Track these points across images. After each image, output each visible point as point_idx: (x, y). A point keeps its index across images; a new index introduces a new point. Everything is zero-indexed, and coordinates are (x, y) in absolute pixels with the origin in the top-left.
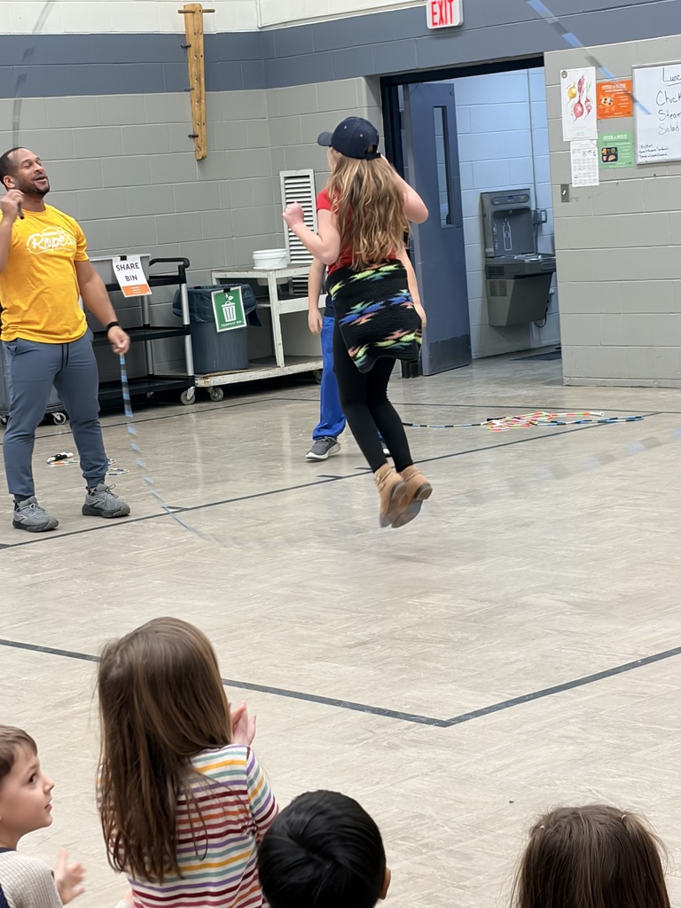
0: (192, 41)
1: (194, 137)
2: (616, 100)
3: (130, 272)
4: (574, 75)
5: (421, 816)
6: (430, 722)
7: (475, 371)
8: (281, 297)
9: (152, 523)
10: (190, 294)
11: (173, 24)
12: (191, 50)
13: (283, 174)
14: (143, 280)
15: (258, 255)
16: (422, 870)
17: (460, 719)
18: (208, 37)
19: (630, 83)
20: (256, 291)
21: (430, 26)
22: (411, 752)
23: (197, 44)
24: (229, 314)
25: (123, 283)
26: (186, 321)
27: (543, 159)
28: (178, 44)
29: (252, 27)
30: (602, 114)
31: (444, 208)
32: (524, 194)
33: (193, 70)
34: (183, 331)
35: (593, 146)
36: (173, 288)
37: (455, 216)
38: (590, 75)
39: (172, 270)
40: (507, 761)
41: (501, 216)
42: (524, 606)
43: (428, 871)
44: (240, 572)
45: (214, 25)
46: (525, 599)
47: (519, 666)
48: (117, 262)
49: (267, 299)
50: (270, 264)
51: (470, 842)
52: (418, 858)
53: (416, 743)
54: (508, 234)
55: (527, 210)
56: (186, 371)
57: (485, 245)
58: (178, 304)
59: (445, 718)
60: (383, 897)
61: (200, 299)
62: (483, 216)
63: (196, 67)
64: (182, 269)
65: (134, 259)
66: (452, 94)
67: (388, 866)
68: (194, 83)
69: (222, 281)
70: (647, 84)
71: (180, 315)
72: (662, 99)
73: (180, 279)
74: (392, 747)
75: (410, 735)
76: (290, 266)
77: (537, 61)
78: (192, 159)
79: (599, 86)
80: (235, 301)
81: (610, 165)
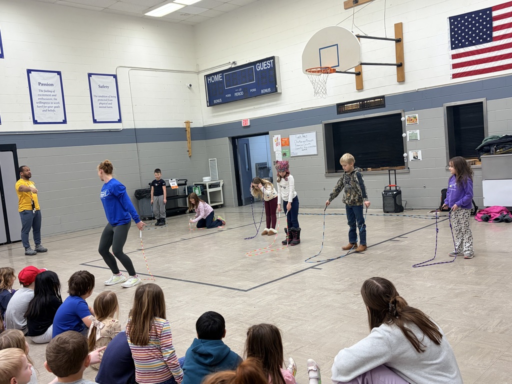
0: (187, 129)
1: (188, 151)
2: (285, 142)
3: (173, 183)
4: (276, 136)
5: (240, 314)
6: (243, 290)
7: (255, 204)
8: (209, 188)
9: (178, 243)
10: (187, 188)
11: (183, 126)
12: (187, 132)
13: (209, 159)
14: (176, 185)
15: (204, 178)
16: (239, 328)
17: (249, 290)
18: (191, 128)
19: (289, 139)
20: (203, 187)
21: (243, 126)
22: (238, 298)
23: (189, 130)
24: (197, 192)
25: (171, 185)
26: (187, 194)
27: (269, 155)
28: (185, 130)
29: (202, 126)
30: (282, 145)
31: (247, 167)
32: (266, 164)
33: (188, 136)
34: (187, 196)
35: (280, 152)
36: (184, 186)
37: (250, 169)
38: (279, 136)
39: (183, 182)
40: (261, 300)
41: (260, 168)
42: (265, 261)
43: (241, 328)
44: (198, 254)
45: (192, 126)
46: (266, 259)
47: (264, 276)
48: (170, 180)
49: (206, 188)
50: (207, 180)
51: (251, 321)
52: (239, 325)
53: (239, 296)
54: (262, 173)
55: (266, 167)
56: (187, 205)
57: (257, 175)
58: (185, 190)
59: (246, 289)
60: (224, 337)
61: (190, 189)
62: (256, 168)
63: (188, 135)
64: (186, 182)
65: (174, 180)
66: (248, 141)
67: (226, 328)
68: (188, 139)
69: (195, 184)
70: (293, 138)
71: (185, 193)
72: (296, 142)
73: (185, 184)
74: (233, 297)
75: (238, 294)
76: (211, 181)
77: (267, 133)
78: (188, 156)
79: (281, 139)
80: (199, 189)
81: (285, 157)
